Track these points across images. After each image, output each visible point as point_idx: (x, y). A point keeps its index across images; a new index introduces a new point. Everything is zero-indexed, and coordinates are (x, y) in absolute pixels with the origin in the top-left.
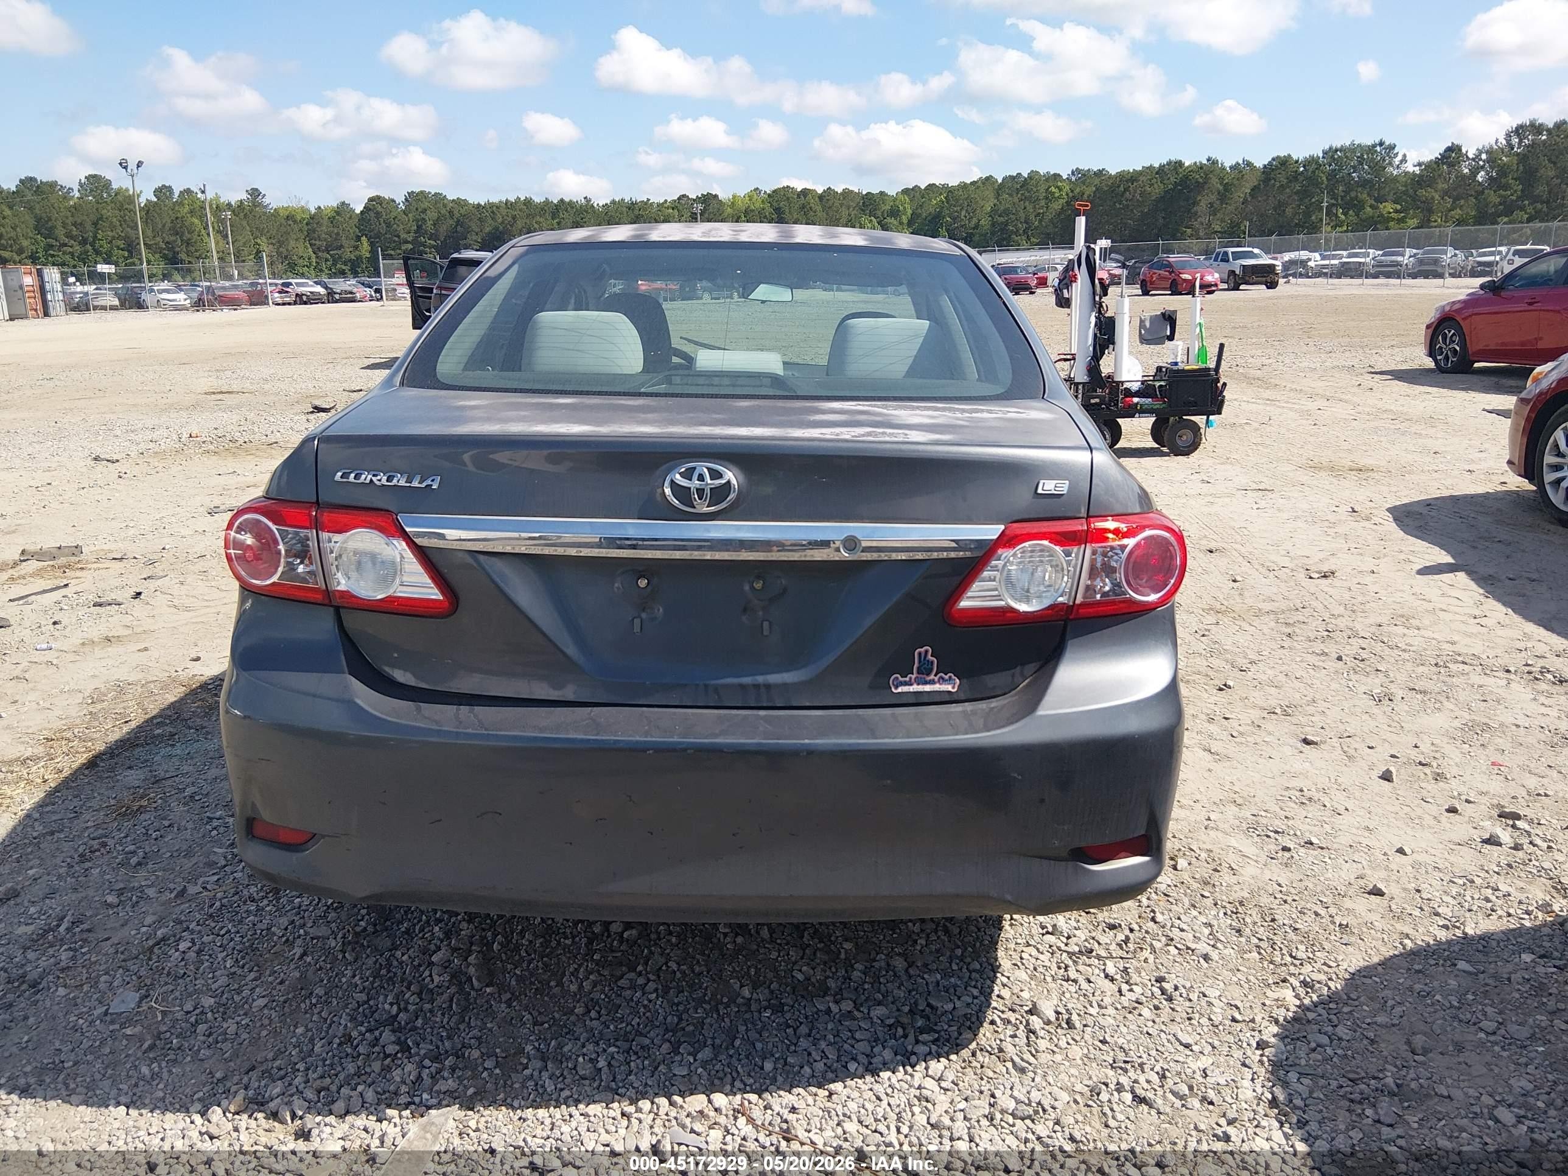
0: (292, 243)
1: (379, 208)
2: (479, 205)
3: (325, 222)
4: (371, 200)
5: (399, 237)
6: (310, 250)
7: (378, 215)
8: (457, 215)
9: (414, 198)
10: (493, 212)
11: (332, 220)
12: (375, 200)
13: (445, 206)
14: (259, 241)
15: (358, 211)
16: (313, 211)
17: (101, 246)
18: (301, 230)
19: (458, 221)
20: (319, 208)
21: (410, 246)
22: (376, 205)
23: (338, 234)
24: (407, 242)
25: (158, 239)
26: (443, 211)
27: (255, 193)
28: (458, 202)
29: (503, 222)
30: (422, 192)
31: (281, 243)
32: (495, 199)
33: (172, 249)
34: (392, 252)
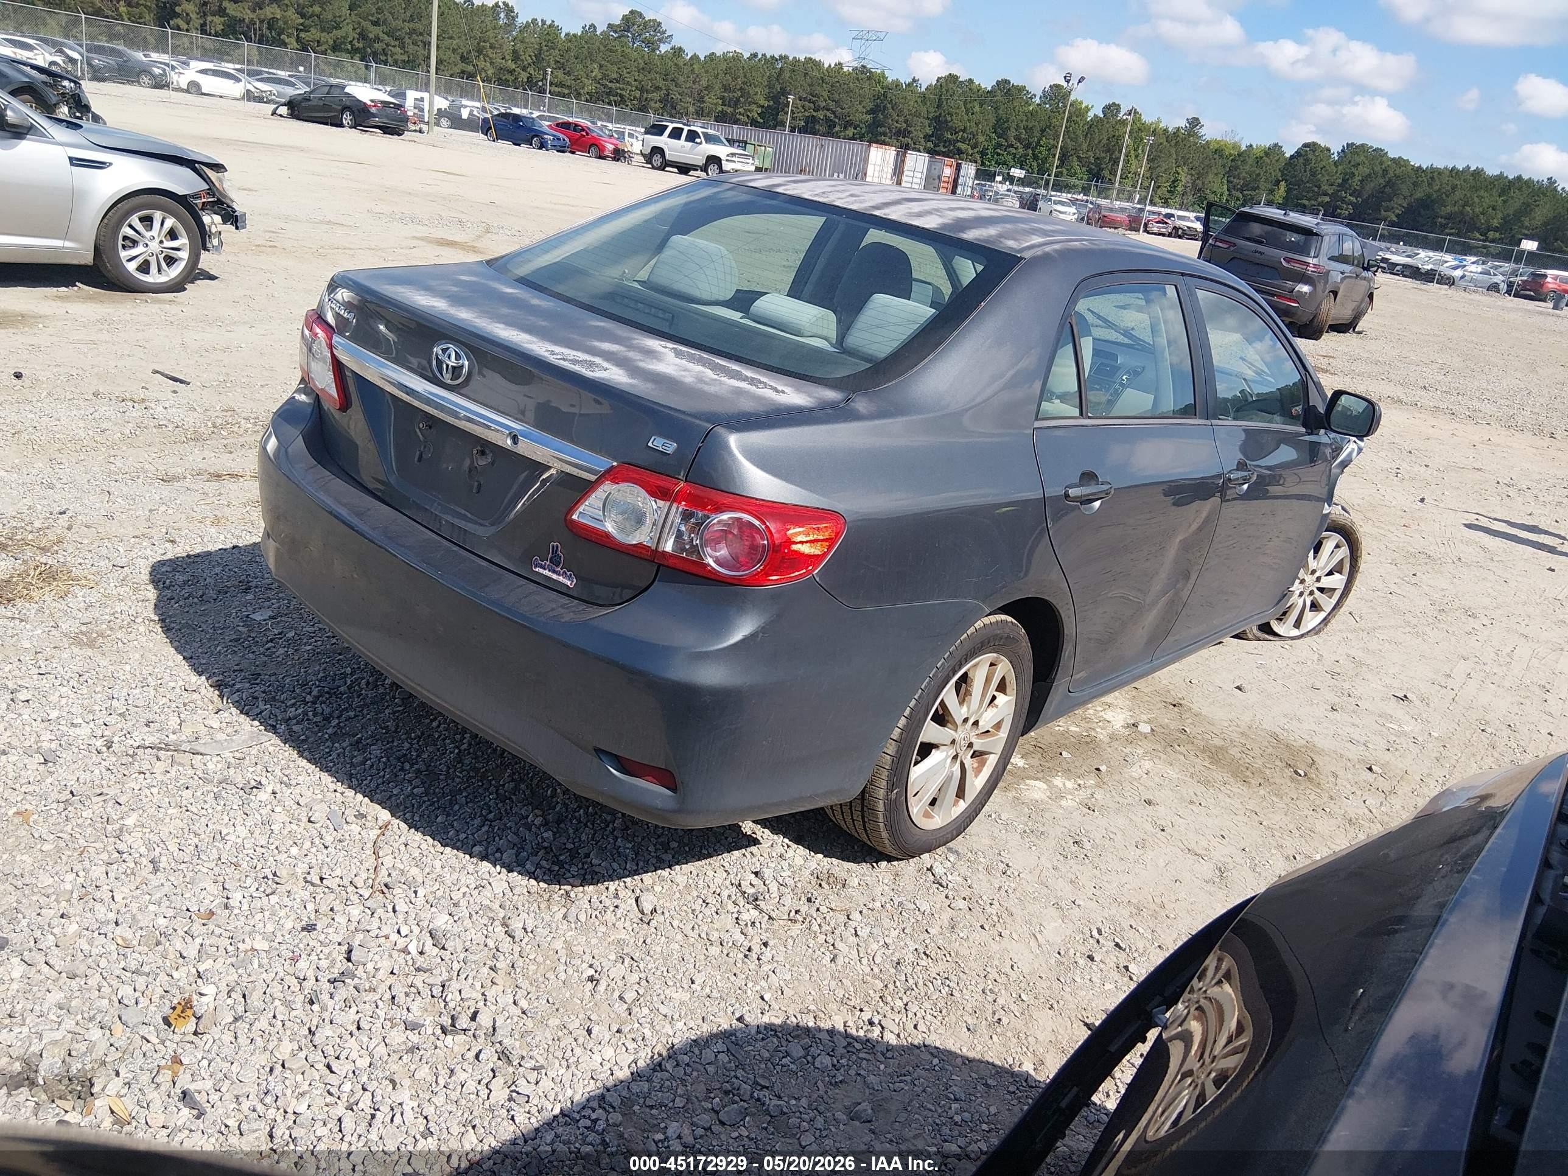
0: (1211, 177)
1: (1310, 156)
2: (1420, 168)
3: (1250, 161)
4: (1305, 145)
5: (1319, 187)
6: (1225, 187)
7: (1307, 161)
8: (1391, 174)
9: (1352, 151)
10: (1432, 178)
11: (1258, 159)
12: (1311, 147)
13: (1381, 163)
14: (1179, 170)
15: (1288, 155)
16: (1244, 148)
17: (1040, 152)
18: (1224, 166)
19: (1390, 181)
20: (1251, 146)
21: (1327, 199)
22: (1310, 149)
23: (1259, 175)
24: (1326, 194)
25: (1091, 154)
26: (1377, 169)
27: (1195, 122)
28: (1398, 162)
29: (1439, 190)
30: (1363, 145)
31: (1200, 176)
32: (1440, 163)
33: (1098, 165)
34: (1306, 202)
